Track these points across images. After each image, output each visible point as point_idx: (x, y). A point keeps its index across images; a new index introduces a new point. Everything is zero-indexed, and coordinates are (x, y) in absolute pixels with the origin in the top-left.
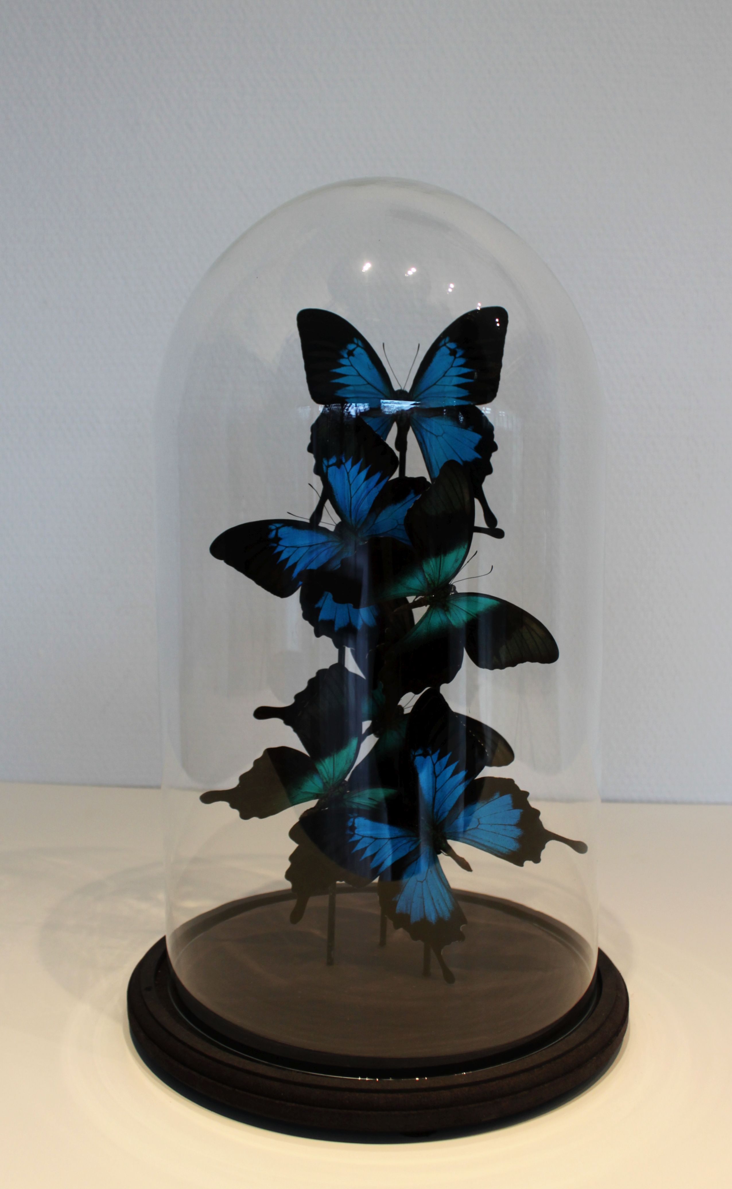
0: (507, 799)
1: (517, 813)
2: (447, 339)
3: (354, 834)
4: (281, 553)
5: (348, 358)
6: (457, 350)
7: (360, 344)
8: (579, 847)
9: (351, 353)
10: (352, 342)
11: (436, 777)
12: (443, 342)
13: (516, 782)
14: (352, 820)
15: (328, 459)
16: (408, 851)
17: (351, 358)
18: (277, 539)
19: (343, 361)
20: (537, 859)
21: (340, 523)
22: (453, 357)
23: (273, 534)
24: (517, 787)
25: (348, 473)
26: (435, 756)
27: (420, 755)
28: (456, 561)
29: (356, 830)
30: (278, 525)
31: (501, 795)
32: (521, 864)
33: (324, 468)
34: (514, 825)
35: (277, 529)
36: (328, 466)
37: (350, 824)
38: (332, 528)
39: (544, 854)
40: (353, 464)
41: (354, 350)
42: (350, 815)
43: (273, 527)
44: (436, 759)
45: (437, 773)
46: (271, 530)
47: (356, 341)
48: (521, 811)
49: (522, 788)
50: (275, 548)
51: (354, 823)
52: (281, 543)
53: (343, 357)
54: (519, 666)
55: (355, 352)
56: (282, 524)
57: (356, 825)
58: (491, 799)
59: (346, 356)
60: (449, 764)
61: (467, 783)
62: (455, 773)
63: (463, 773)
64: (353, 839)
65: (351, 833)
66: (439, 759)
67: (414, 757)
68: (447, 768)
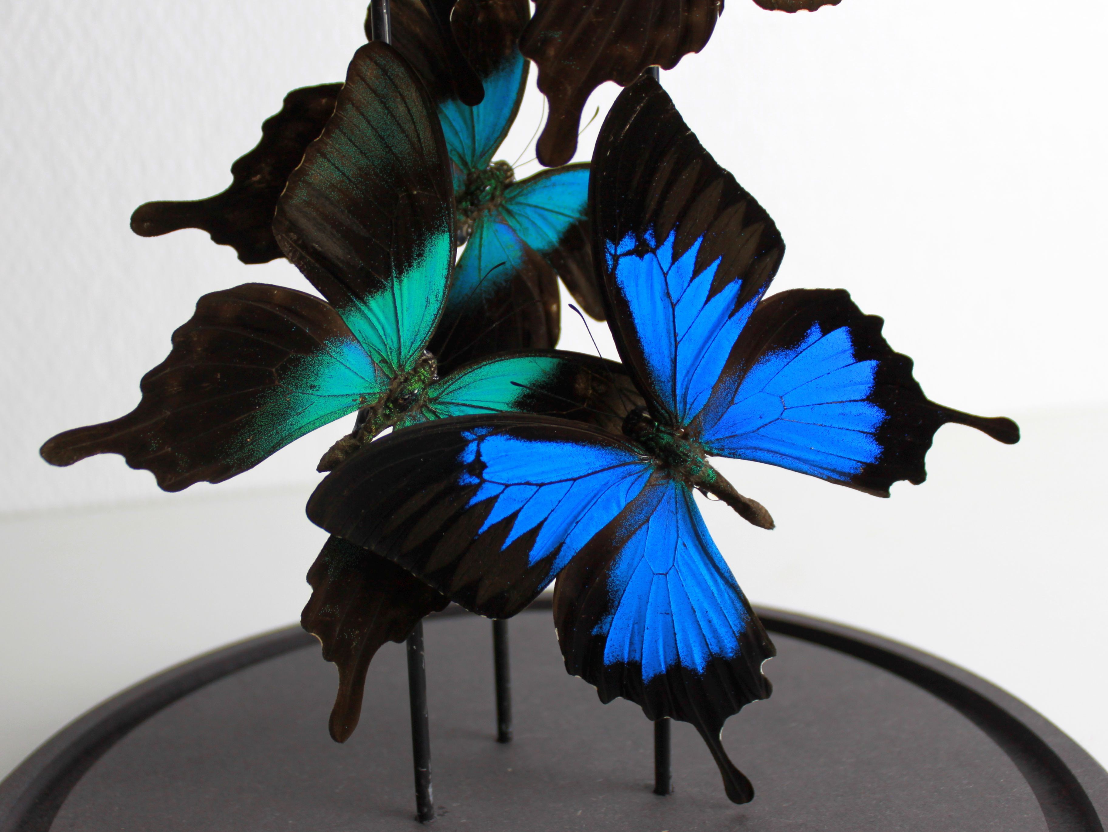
0: (839, 339)
1: (865, 371)
3: (483, 482)
8: (1003, 430)
11: (673, 306)
13: (854, 298)
14: (473, 447)
20: (917, 475)
24: (854, 308)
26: (666, 251)
27: (629, 253)
29: (487, 470)
31: (825, 331)
32: (885, 493)
34: (862, 400)
37: (469, 457)
39: (932, 459)
42: (468, 435)
44: (670, 260)
45: (674, 297)
48: (874, 363)
49: (866, 309)
51: (479, 454)
57: (484, 459)
58: (804, 346)
60: (698, 269)
61: (746, 312)
62: (714, 290)
63: (732, 289)
64: (481, 496)
65: (476, 481)
66: (675, 257)
67: (616, 258)
68: (697, 280)
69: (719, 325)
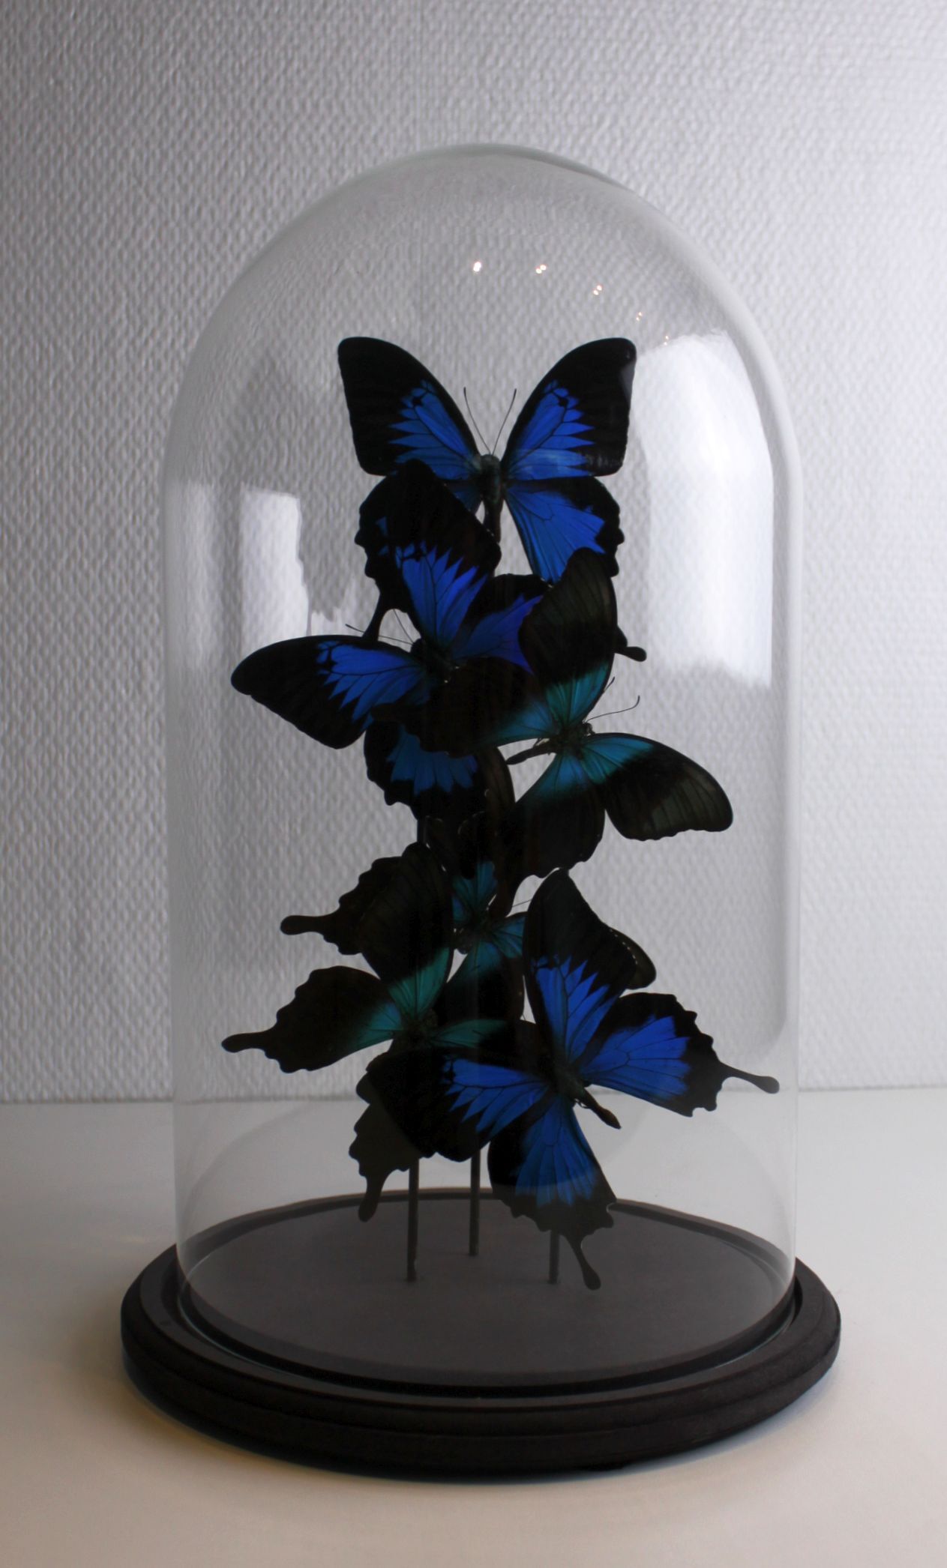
0: (667, 1022)
1: (681, 1043)
2: (555, 383)
3: (453, 1083)
4: (334, 684)
5: (414, 408)
6: (569, 398)
7: (430, 388)
8: (768, 1085)
9: (417, 402)
10: (419, 386)
11: (567, 996)
12: (549, 387)
14: (449, 1064)
15: (403, 549)
16: (531, 1104)
17: (418, 409)
18: (330, 664)
19: (406, 413)
20: (711, 1106)
21: (419, 641)
22: (562, 408)
23: (323, 658)
24: (679, 1007)
25: (431, 569)
26: (565, 968)
27: (544, 966)
28: (593, 688)
29: (455, 1077)
30: (331, 644)
31: (658, 1018)
32: (689, 1114)
33: (398, 561)
34: (678, 1059)
35: (330, 649)
36: (403, 559)
37: (446, 1069)
38: (407, 648)
39: (720, 1097)
40: (438, 556)
41: (422, 397)
42: (446, 1057)
43: (323, 646)
44: (567, 971)
45: (568, 991)
46: (321, 651)
47: (424, 383)
48: (688, 1038)
50: (325, 677)
51: (452, 1068)
52: (336, 669)
53: (405, 407)
54: (680, 835)
55: (424, 400)
56: (338, 642)
57: (455, 1070)
58: (644, 1025)
59: (410, 405)
60: (584, 977)
61: (610, 1003)
62: (593, 989)
63: (602, 990)
64: (451, 1091)
65: (449, 1082)
66: (572, 969)
67: (536, 969)
68: (582, 984)
69: (593, 1009)
